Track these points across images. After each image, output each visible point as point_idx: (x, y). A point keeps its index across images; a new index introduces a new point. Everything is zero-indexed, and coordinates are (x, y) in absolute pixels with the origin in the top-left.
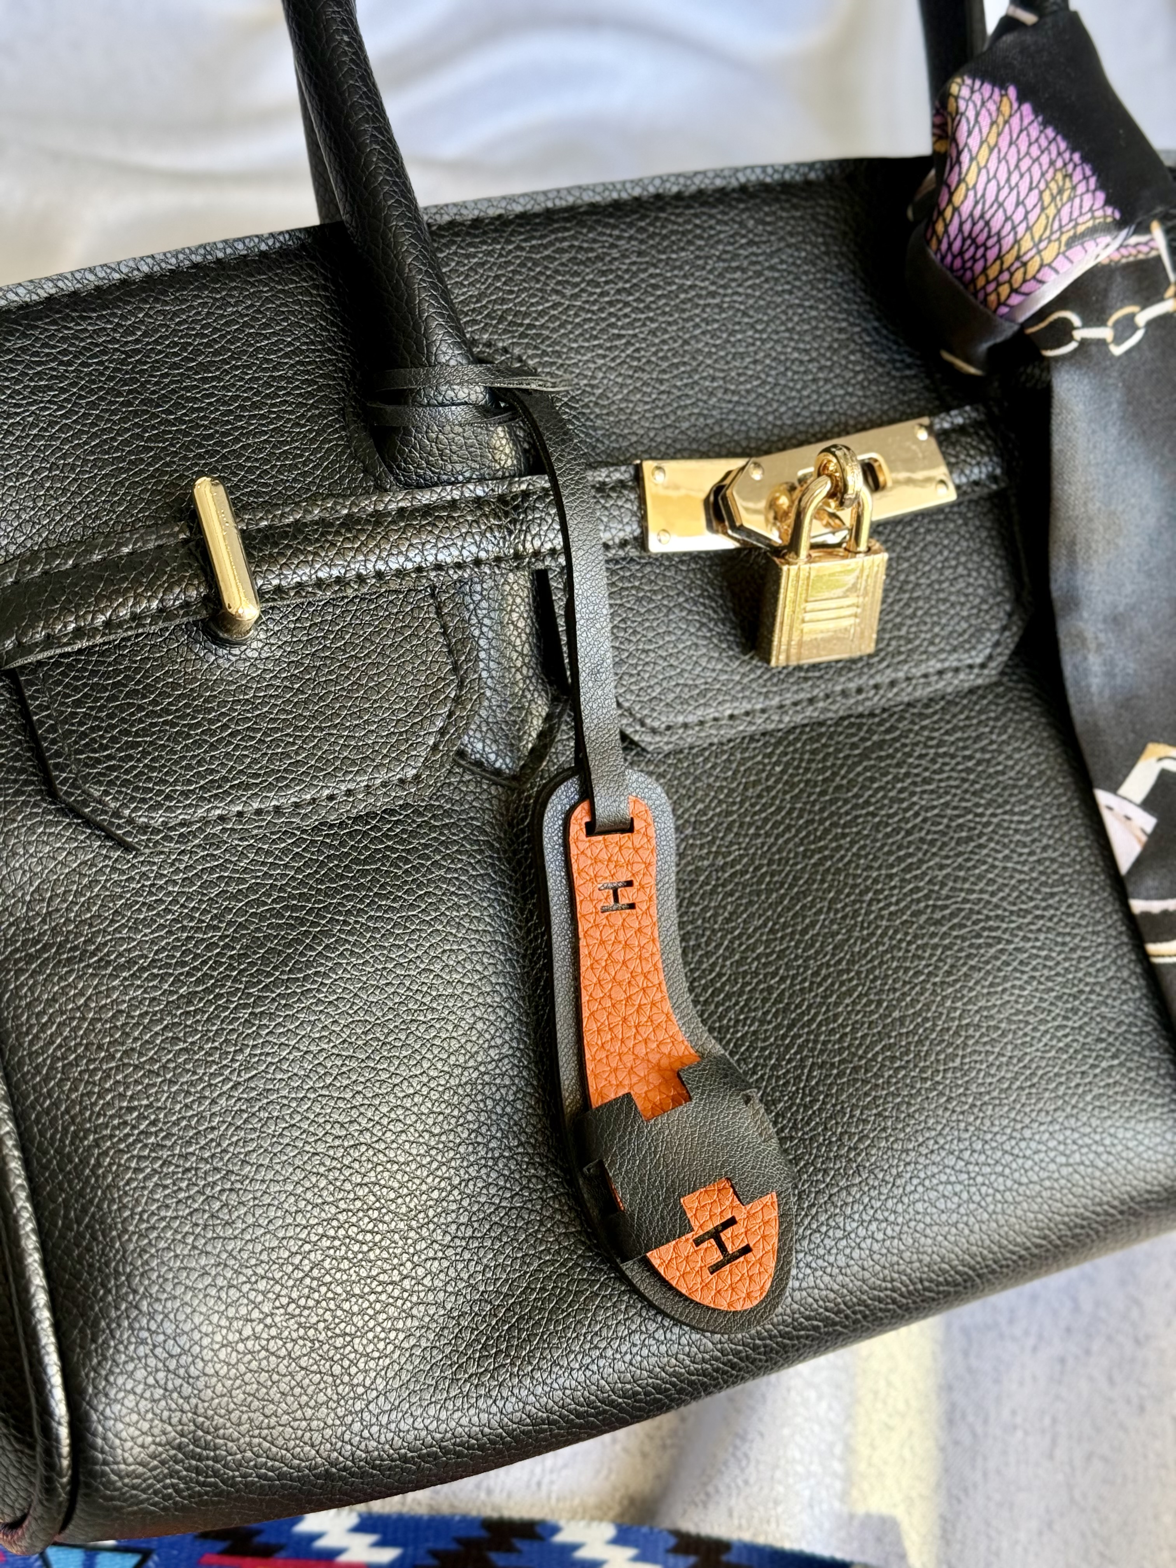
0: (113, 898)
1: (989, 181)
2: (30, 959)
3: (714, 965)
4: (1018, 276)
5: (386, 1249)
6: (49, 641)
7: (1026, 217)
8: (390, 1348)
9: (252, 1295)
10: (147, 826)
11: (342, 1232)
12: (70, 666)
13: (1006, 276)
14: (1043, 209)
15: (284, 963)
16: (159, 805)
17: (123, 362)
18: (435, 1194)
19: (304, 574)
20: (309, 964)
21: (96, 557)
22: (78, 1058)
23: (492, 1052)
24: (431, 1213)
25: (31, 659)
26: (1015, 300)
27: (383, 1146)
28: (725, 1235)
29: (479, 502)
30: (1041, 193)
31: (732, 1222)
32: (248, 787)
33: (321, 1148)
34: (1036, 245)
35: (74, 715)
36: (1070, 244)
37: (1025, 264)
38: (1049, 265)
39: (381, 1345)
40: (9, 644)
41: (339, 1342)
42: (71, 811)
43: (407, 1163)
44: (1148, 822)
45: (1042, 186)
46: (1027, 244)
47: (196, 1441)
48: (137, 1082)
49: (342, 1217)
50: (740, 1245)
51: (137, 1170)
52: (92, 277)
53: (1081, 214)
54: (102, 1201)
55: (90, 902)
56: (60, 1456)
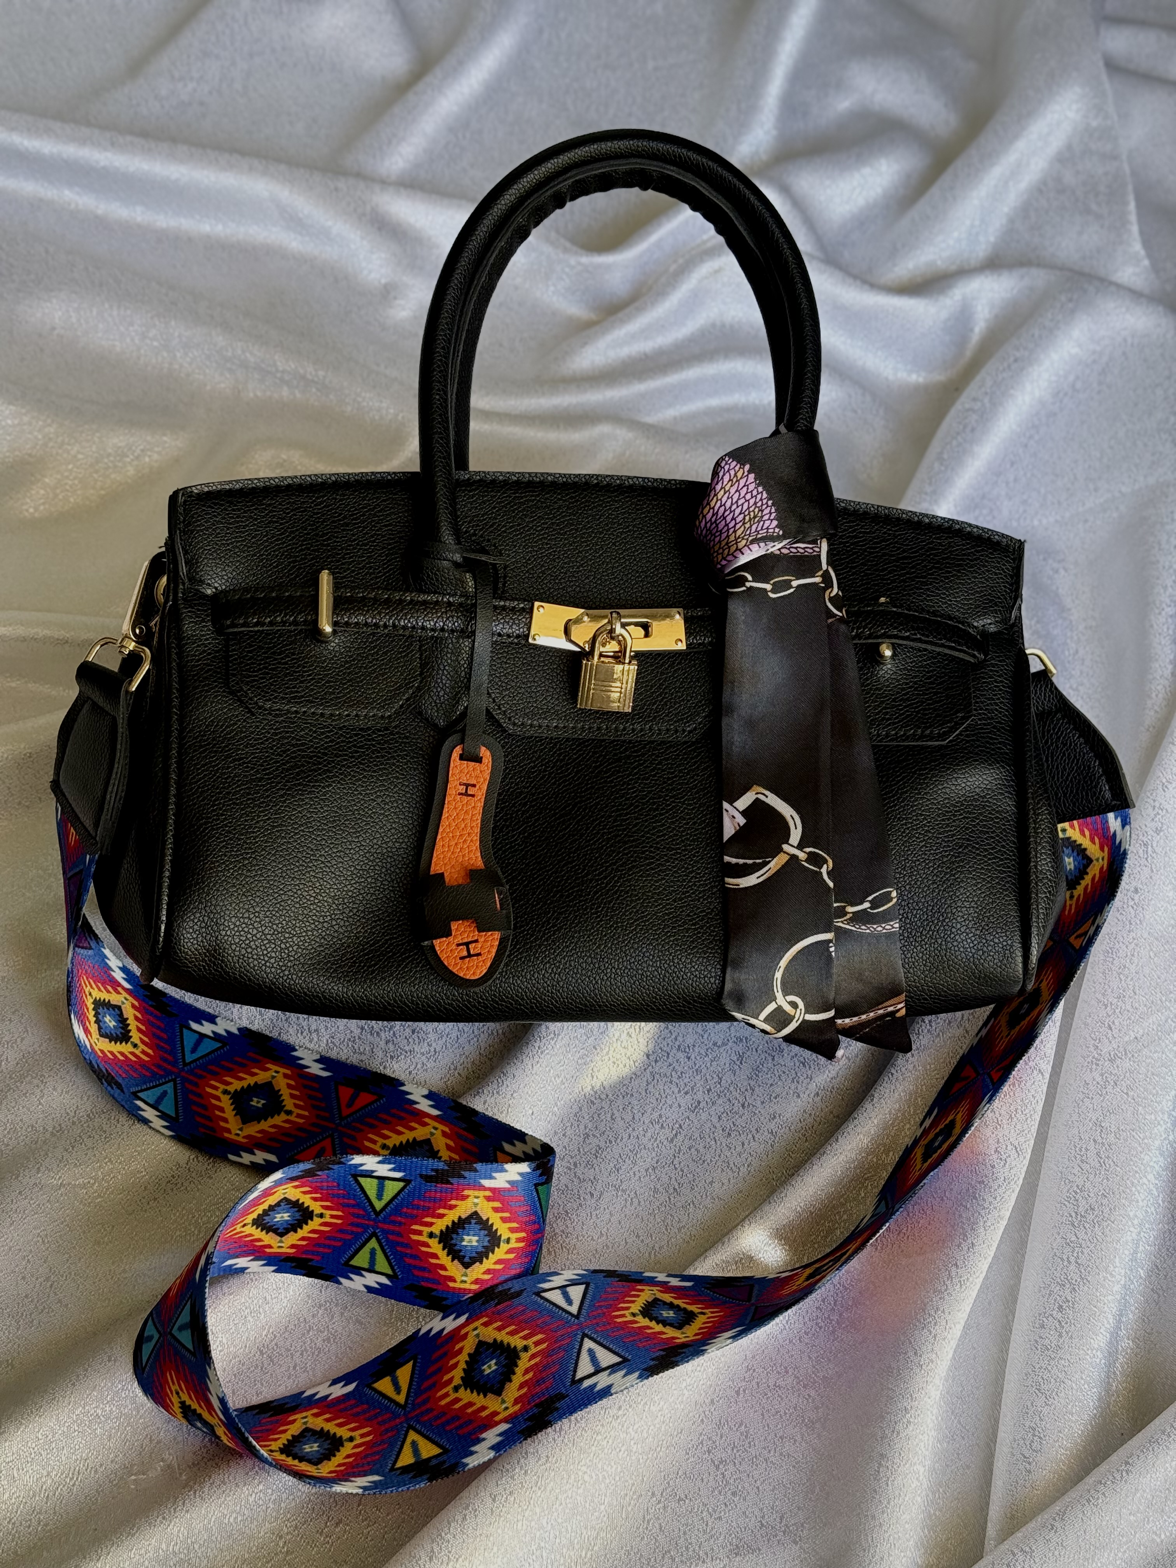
0: (242, 732)
1: (721, 506)
2: (201, 747)
3: (514, 835)
4: (726, 552)
5: (320, 907)
6: (245, 625)
7: (735, 526)
8: (310, 947)
9: (252, 902)
10: (263, 706)
11: (299, 892)
12: (252, 637)
13: (721, 551)
14: (744, 524)
15: (307, 777)
16: (270, 700)
17: (312, 517)
18: (350, 894)
19: (361, 618)
20: (316, 781)
21: (274, 594)
22: (208, 789)
23: (397, 845)
24: (346, 901)
25: (236, 630)
26: (724, 562)
27: (329, 865)
28: (471, 946)
29: (449, 604)
30: (745, 516)
31: (476, 941)
32: (312, 702)
33: (299, 855)
34: (736, 540)
35: (246, 656)
36: (752, 542)
37: (729, 547)
38: (740, 550)
39: (306, 944)
40: (228, 622)
41: (287, 935)
42: (232, 693)
43: (340, 876)
44: (742, 821)
45: (747, 513)
46: (732, 538)
47: (215, 950)
48: (228, 805)
49: (301, 886)
50: (477, 951)
51: (218, 838)
52: (309, 479)
53: (762, 529)
54: (201, 845)
55: (232, 731)
56: (160, 936)
